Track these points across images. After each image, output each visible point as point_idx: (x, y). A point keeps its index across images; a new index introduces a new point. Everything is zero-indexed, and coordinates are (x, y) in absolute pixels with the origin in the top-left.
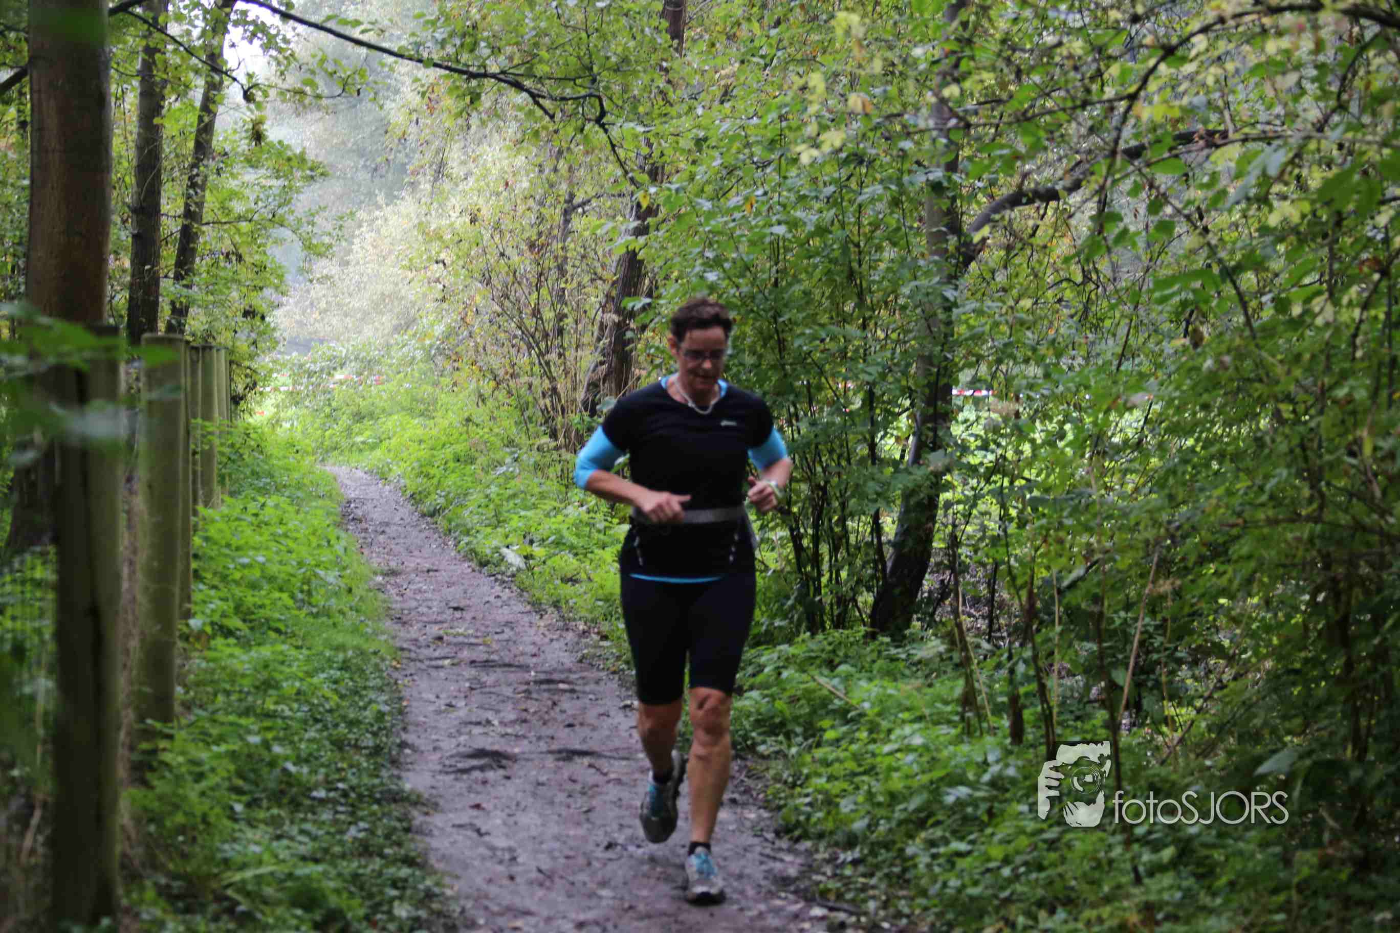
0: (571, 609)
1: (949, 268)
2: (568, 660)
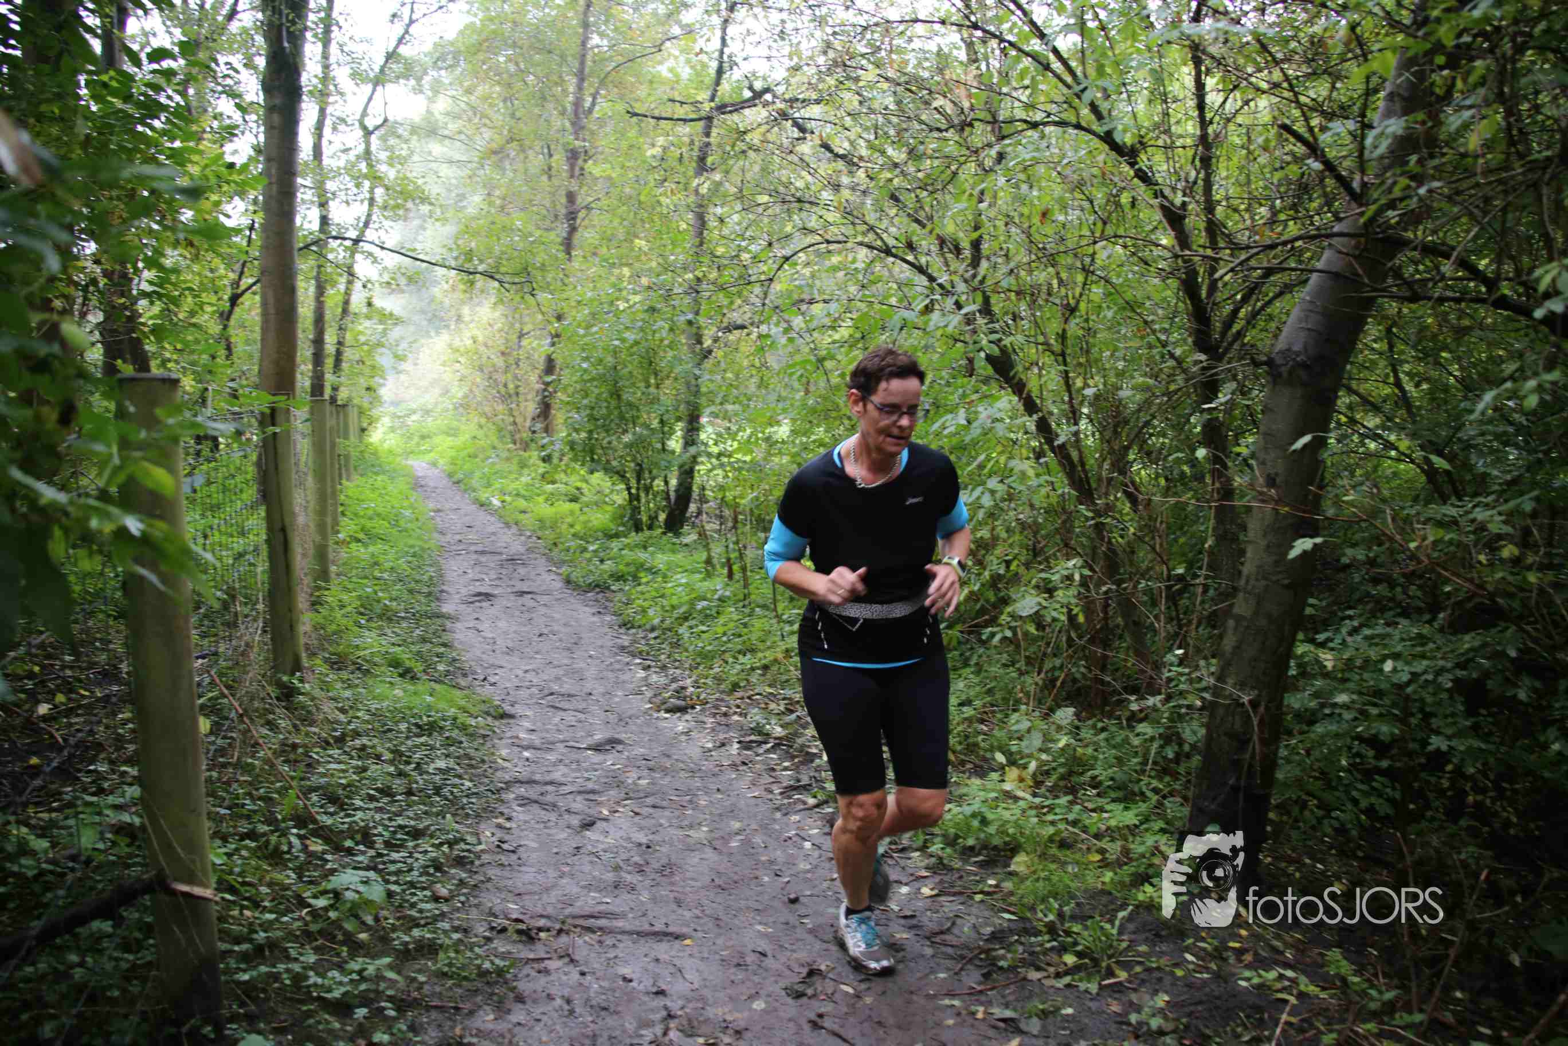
1: (697, 360)
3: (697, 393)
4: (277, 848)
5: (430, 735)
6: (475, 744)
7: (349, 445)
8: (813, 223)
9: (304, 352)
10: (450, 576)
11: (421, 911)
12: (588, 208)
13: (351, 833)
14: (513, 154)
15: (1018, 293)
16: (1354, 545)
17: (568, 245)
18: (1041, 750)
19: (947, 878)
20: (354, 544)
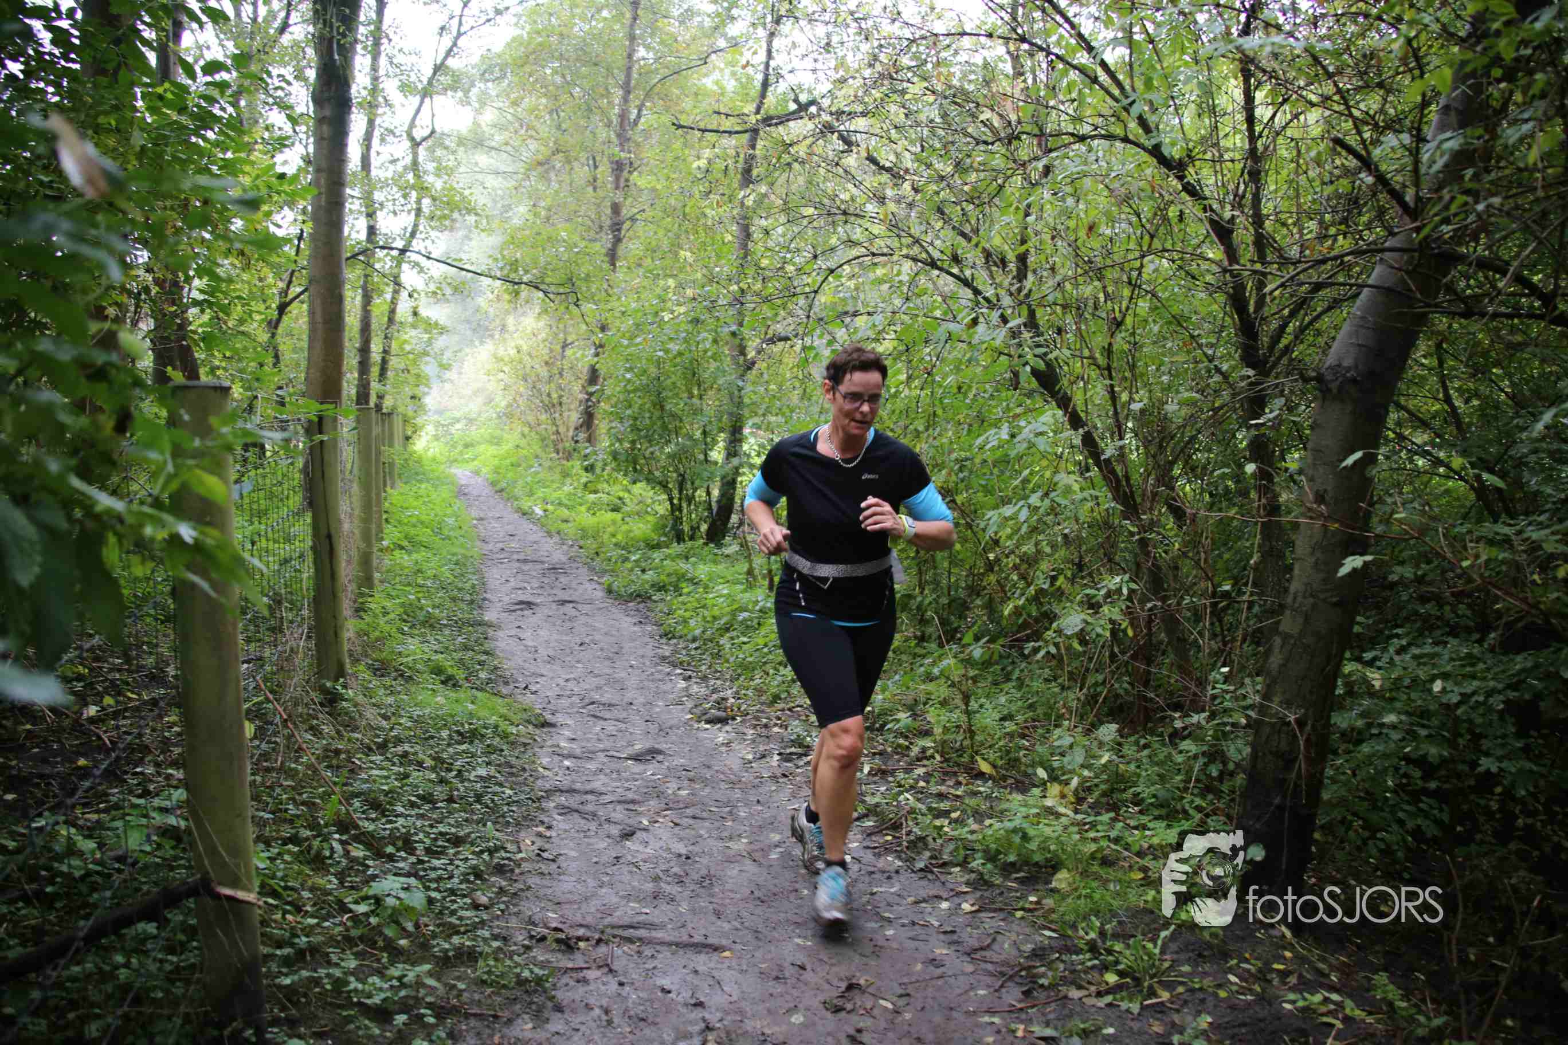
3: (740, 404)
4: (319, 854)
5: (471, 743)
6: (516, 753)
7: (394, 453)
8: (858, 235)
9: (351, 361)
10: (493, 584)
11: (461, 918)
12: (633, 219)
13: (392, 839)
14: (558, 165)
15: (1064, 307)
16: (1402, 563)
17: (612, 256)
18: (1082, 766)
19: (987, 894)
20: (397, 553)
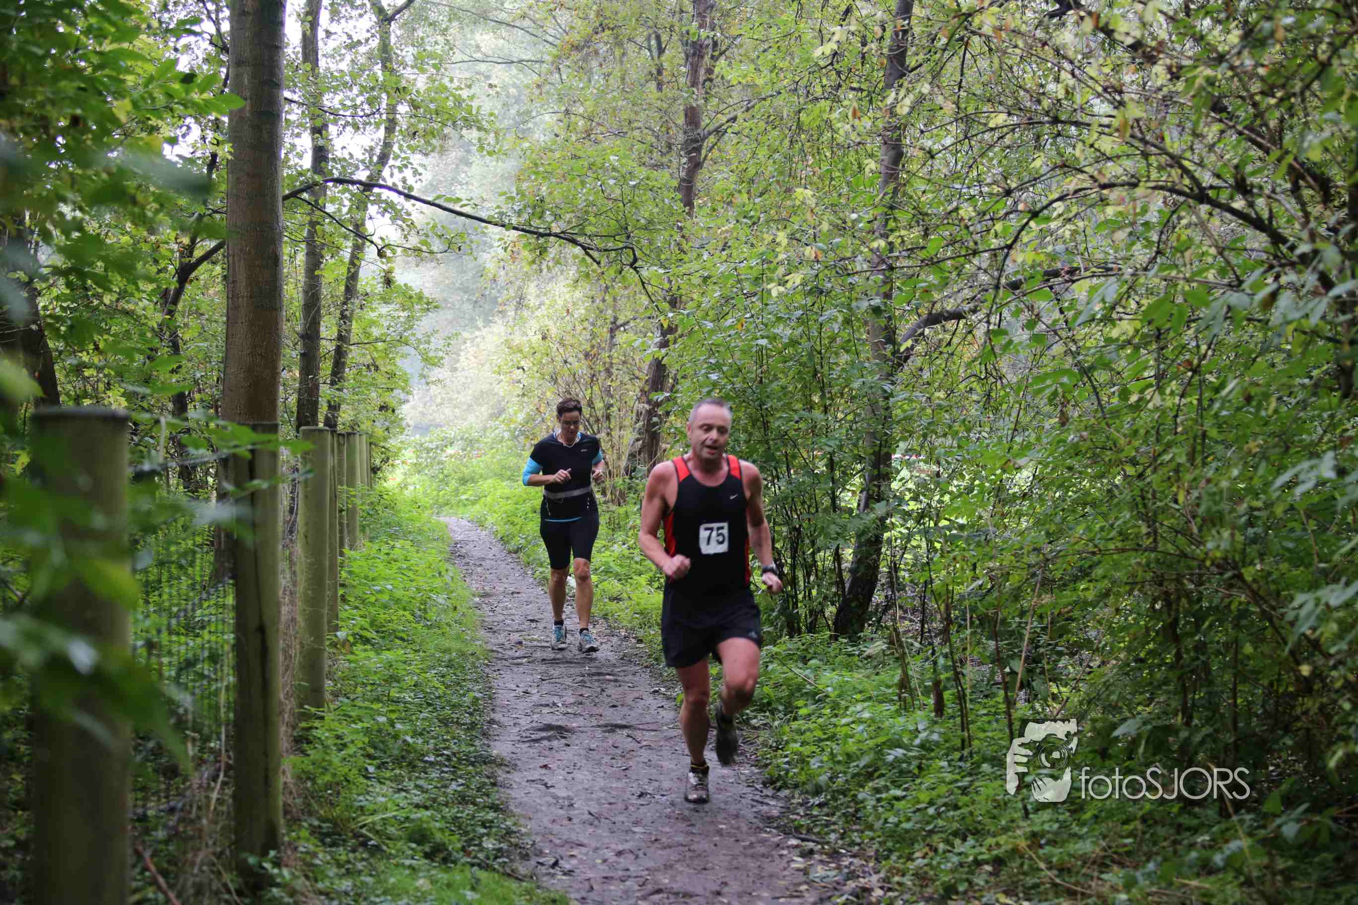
0: (616, 621)
1: (887, 369)
2: (613, 657)
3: (887, 420)
7: (355, 494)
10: (503, 697)
12: (719, 132)
14: (604, 49)
17: (688, 191)
20: (360, 647)
